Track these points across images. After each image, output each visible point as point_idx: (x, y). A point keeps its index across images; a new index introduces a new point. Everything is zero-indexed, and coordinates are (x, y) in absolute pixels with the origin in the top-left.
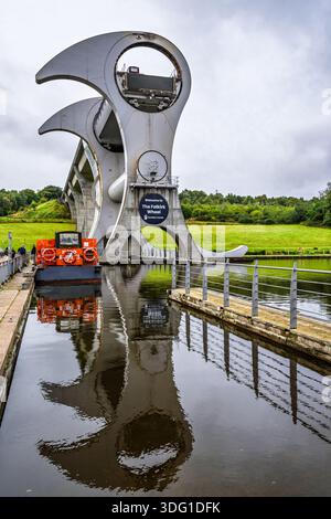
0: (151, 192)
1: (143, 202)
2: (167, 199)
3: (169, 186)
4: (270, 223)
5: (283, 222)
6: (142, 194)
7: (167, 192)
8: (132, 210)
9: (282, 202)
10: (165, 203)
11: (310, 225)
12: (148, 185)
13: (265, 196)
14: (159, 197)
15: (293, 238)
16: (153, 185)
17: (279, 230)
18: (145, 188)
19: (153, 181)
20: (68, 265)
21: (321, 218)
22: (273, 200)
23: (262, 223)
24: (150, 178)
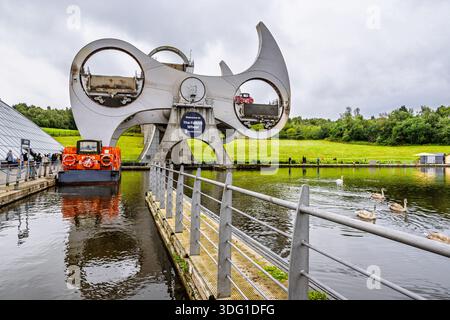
0: (190, 110)
1: (184, 118)
2: (204, 116)
3: (206, 106)
4: (301, 138)
5: (311, 138)
6: (183, 112)
7: (205, 111)
8: (175, 125)
9: (313, 122)
10: (202, 120)
11: (332, 141)
12: (189, 104)
13: (300, 117)
14: (197, 115)
15: (318, 150)
16: (192, 105)
17: (307, 144)
18: (186, 108)
19: (193, 101)
20: (87, 169)
21: (341, 135)
22: (306, 120)
23: (294, 139)
24: (190, 99)
